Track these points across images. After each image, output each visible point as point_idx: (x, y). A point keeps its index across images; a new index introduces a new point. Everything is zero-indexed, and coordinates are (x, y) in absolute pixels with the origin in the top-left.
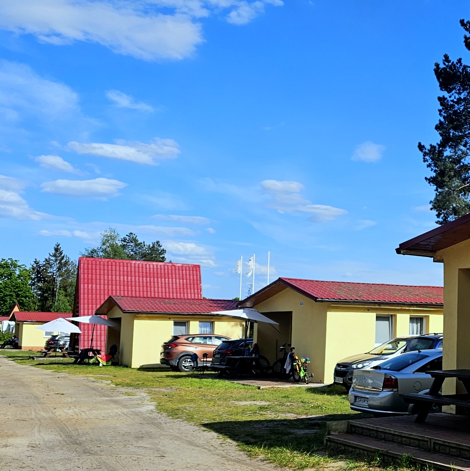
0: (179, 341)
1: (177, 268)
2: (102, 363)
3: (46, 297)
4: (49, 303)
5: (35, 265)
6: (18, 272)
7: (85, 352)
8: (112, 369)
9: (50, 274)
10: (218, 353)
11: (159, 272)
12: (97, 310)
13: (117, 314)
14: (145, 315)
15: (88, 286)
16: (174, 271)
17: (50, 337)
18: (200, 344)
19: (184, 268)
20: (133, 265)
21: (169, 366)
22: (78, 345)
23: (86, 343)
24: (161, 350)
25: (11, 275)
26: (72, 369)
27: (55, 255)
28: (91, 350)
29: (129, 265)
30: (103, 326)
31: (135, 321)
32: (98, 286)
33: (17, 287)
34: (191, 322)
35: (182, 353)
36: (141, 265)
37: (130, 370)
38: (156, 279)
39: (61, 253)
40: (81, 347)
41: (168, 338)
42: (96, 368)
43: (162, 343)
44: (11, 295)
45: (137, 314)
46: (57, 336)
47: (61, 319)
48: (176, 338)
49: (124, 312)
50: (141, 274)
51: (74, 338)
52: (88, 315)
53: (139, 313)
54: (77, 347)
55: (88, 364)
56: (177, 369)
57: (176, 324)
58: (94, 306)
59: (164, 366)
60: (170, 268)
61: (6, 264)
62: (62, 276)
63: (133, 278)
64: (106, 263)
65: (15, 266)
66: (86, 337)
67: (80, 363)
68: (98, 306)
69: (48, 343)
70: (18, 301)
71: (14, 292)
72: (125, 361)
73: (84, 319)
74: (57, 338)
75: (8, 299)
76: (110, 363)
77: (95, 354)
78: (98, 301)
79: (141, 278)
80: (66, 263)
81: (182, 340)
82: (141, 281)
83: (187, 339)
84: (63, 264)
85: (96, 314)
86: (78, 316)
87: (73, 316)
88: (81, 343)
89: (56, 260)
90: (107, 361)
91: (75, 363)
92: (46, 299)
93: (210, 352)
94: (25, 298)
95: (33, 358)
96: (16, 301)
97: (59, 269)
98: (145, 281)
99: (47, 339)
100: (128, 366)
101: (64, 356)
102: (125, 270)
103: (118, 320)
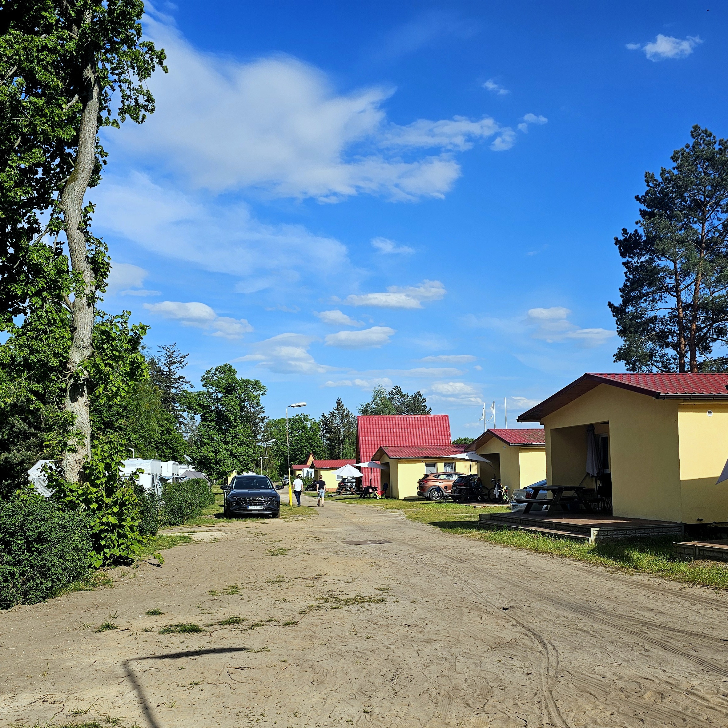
0: (429, 478)
1: (430, 419)
2: (379, 496)
3: (334, 446)
4: (336, 451)
5: (323, 419)
6: (309, 426)
7: (367, 489)
8: (386, 500)
9: (335, 426)
10: (455, 486)
11: (417, 423)
12: (373, 457)
13: (387, 460)
14: (404, 460)
15: (365, 438)
16: (428, 421)
17: (341, 480)
18: (445, 479)
19: (436, 419)
20: (397, 419)
21: (424, 497)
22: (362, 485)
23: (367, 482)
24: (417, 485)
25: (304, 428)
26: (359, 501)
27: (337, 409)
28: (371, 487)
29: (394, 419)
30: (378, 469)
31: (399, 465)
32: (372, 438)
33: (310, 439)
34: (438, 463)
35: (432, 486)
36: (402, 419)
37: (397, 501)
38: (414, 429)
39: (342, 407)
40: (364, 486)
41: (421, 476)
42: (375, 500)
43: (418, 481)
44: (306, 446)
45: (399, 460)
46: (346, 479)
47: (348, 465)
48: (427, 476)
49: (390, 458)
50: (403, 426)
51: (359, 480)
52: (367, 461)
53: (400, 458)
54: (361, 486)
55: (370, 498)
56: (428, 499)
57: (427, 465)
58: (371, 454)
59: (421, 497)
60: (425, 419)
61: (300, 419)
62: (345, 427)
63: (398, 430)
64: (377, 419)
65: (307, 420)
66: (367, 478)
67: (364, 498)
68: (374, 454)
69: (340, 485)
70: (312, 451)
71: (308, 442)
72: (394, 495)
73: (364, 465)
74: (346, 481)
75: (304, 449)
76: (384, 496)
77: (373, 490)
78: (373, 450)
79: (403, 429)
80: (347, 415)
81: (431, 477)
82: (403, 431)
83: (434, 477)
84: (345, 416)
85: (372, 460)
86: (360, 462)
87: (357, 463)
88: (364, 483)
89: (339, 413)
90: (382, 495)
91: (360, 497)
92: (334, 447)
93: (449, 486)
94: (317, 447)
95: (331, 496)
96: (310, 451)
97: (342, 421)
98: (406, 431)
99: (338, 482)
100: (396, 498)
101: (352, 494)
102: (391, 423)
103: (388, 464)
